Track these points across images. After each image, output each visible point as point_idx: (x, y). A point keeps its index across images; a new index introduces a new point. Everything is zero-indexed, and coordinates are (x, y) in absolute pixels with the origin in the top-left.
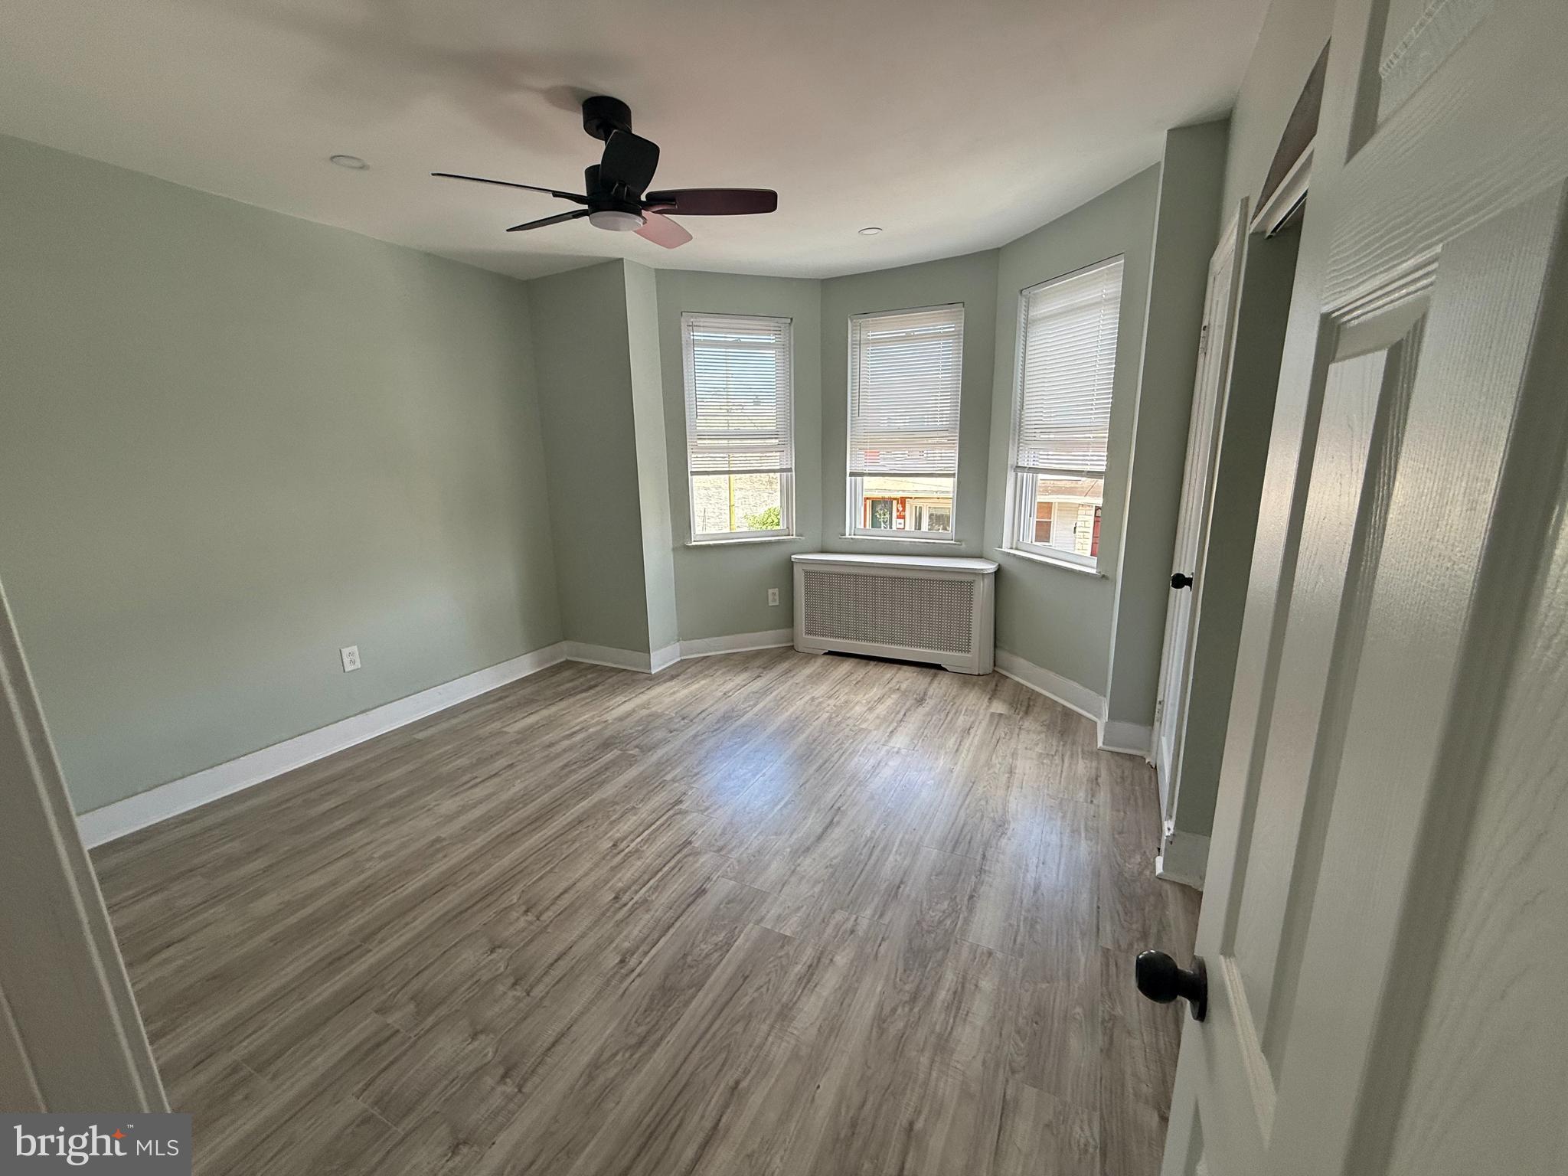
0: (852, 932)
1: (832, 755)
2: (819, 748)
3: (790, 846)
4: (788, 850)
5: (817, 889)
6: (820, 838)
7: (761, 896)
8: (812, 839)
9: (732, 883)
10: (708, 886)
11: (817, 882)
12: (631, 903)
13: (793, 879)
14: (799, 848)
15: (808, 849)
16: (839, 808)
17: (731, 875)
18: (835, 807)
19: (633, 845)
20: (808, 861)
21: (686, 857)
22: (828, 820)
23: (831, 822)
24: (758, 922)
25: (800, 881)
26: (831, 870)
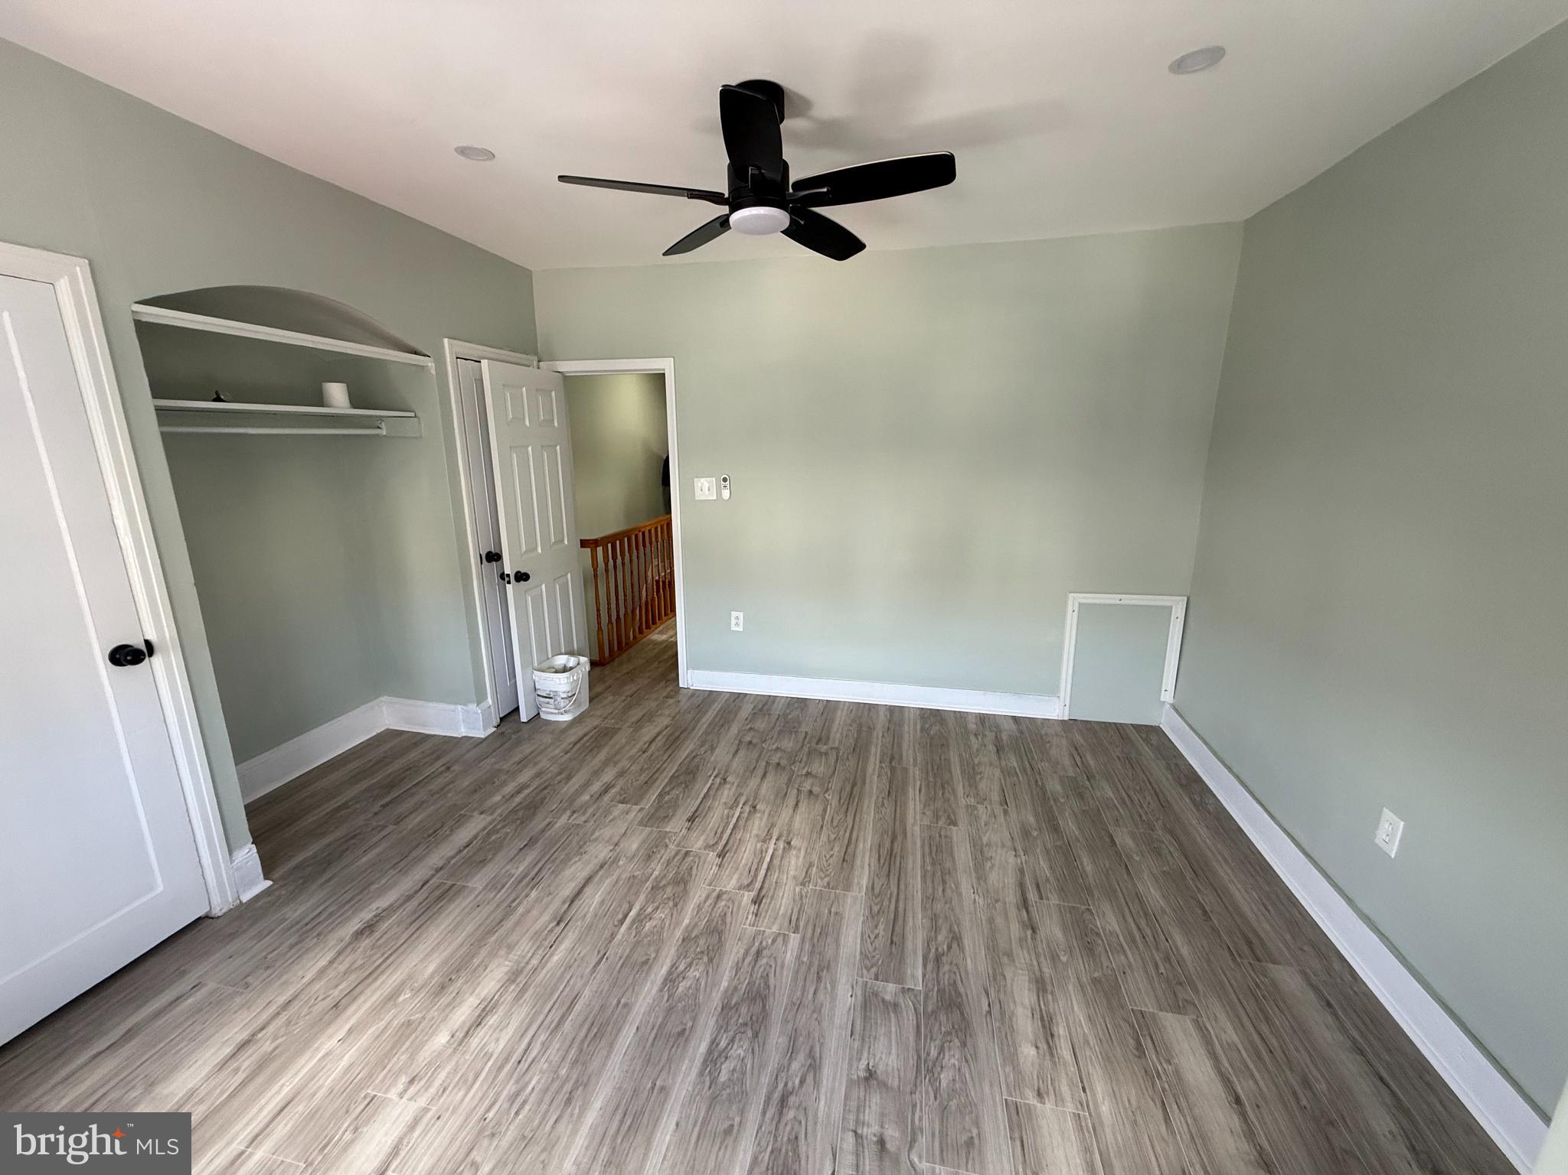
0: (574, 812)
1: (545, 1046)
2: (563, 1072)
3: (619, 867)
4: (621, 863)
5: (597, 834)
6: (588, 880)
7: (643, 823)
8: (596, 879)
9: (668, 830)
10: (687, 824)
11: (596, 840)
12: (741, 806)
13: (616, 839)
14: (610, 867)
15: (602, 867)
16: (558, 924)
17: (670, 835)
18: (562, 925)
19: (772, 846)
20: (601, 856)
21: (716, 843)
22: (577, 903)
23: (572, 902)
24: (641, 809)
25: (610, 838)
26: (582, 850)
